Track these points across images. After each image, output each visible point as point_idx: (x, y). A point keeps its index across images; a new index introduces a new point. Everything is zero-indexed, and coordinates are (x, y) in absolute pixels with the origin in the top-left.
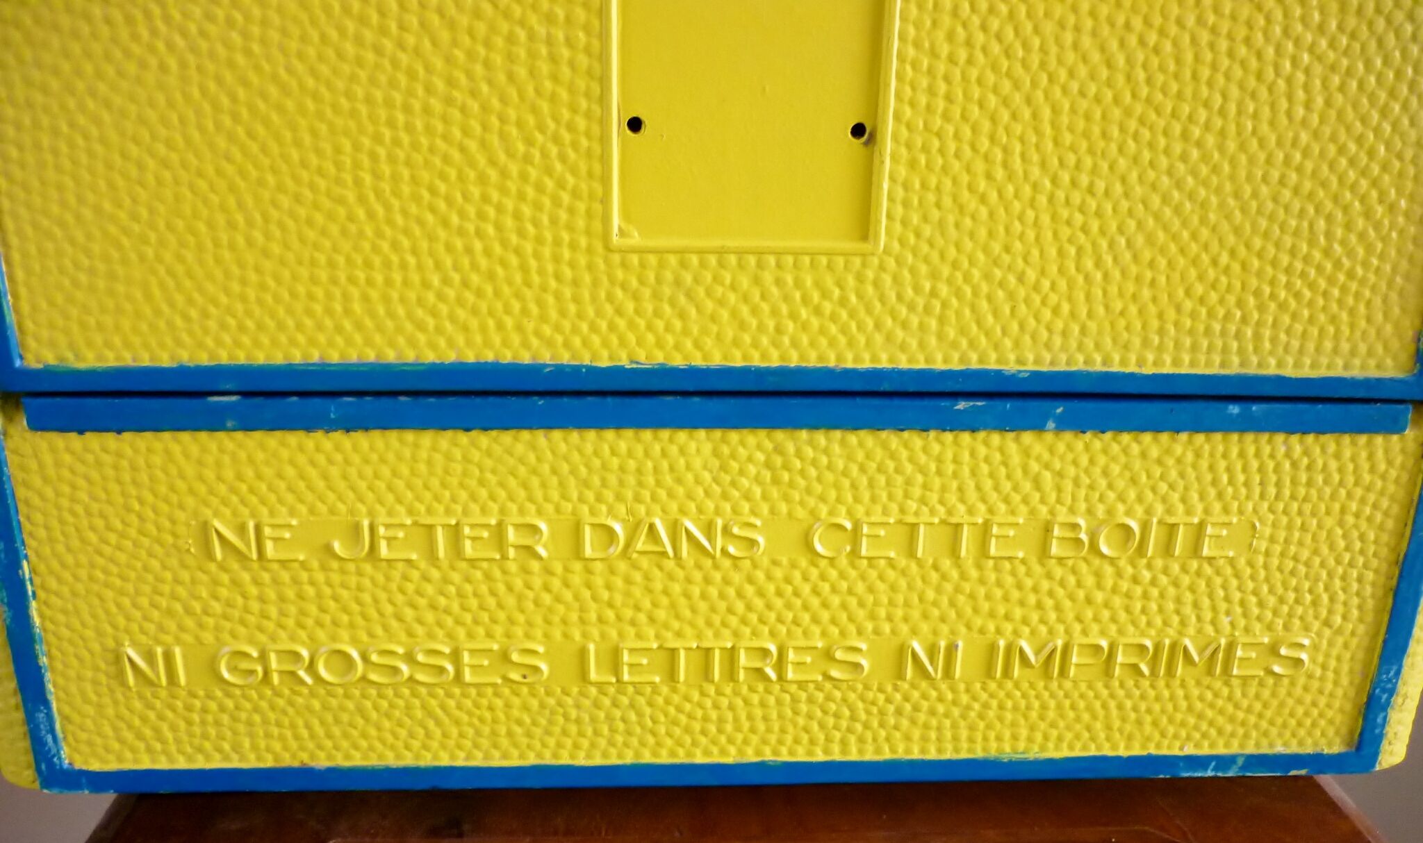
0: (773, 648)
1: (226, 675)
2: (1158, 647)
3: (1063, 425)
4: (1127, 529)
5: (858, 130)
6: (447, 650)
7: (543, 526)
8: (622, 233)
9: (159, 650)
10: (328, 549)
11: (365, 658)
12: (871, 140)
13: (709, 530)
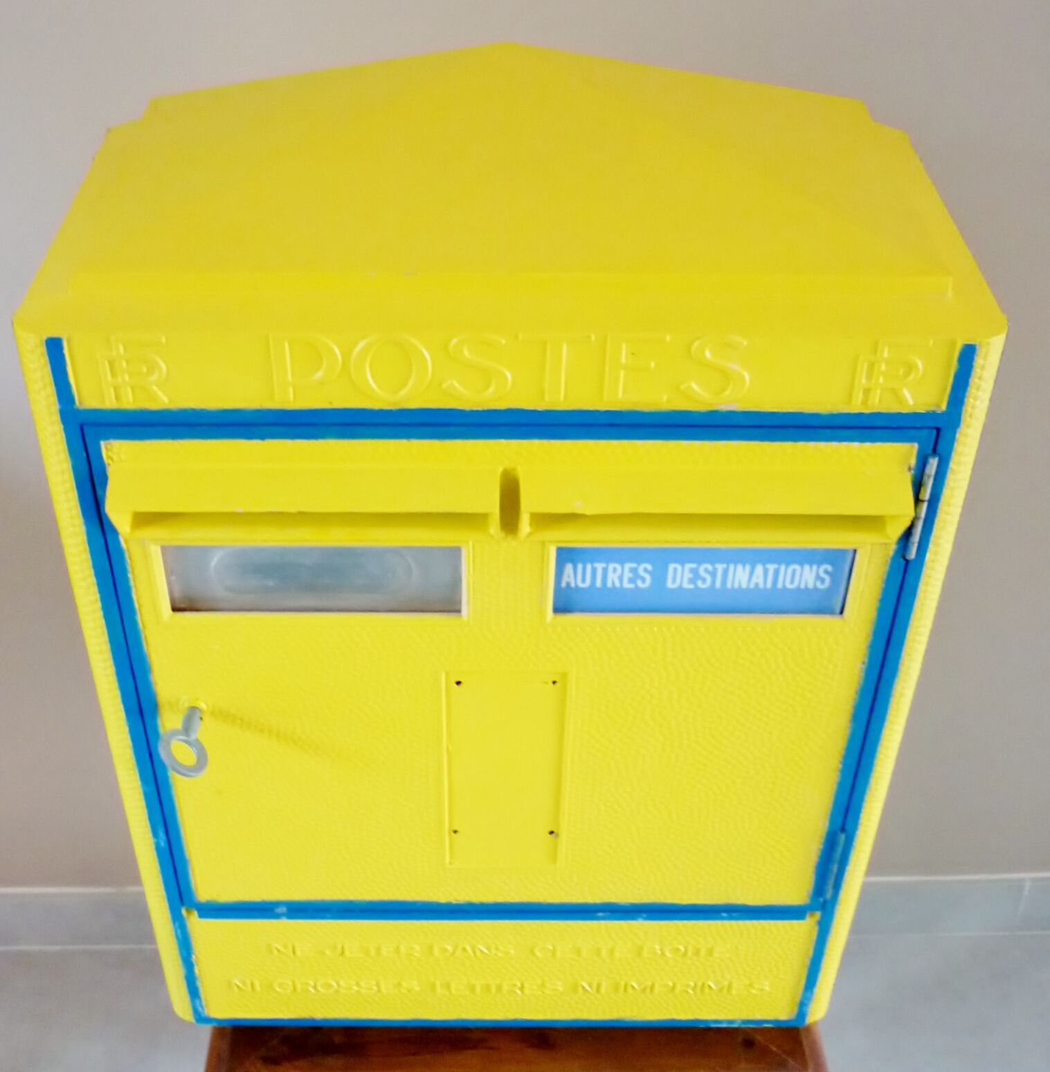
0: (519, 985)
1: (278, 989)
2: (696, 986)
3: (645, 919)
4: (678, 950)
5: (552, 833)
6: (374, 983)
7: (417, 948)
8: (451, 863)
9: (248, 982)
10: (323, 953)
11: (338, 984)
12: (557, 836)
13: (488, 949)
